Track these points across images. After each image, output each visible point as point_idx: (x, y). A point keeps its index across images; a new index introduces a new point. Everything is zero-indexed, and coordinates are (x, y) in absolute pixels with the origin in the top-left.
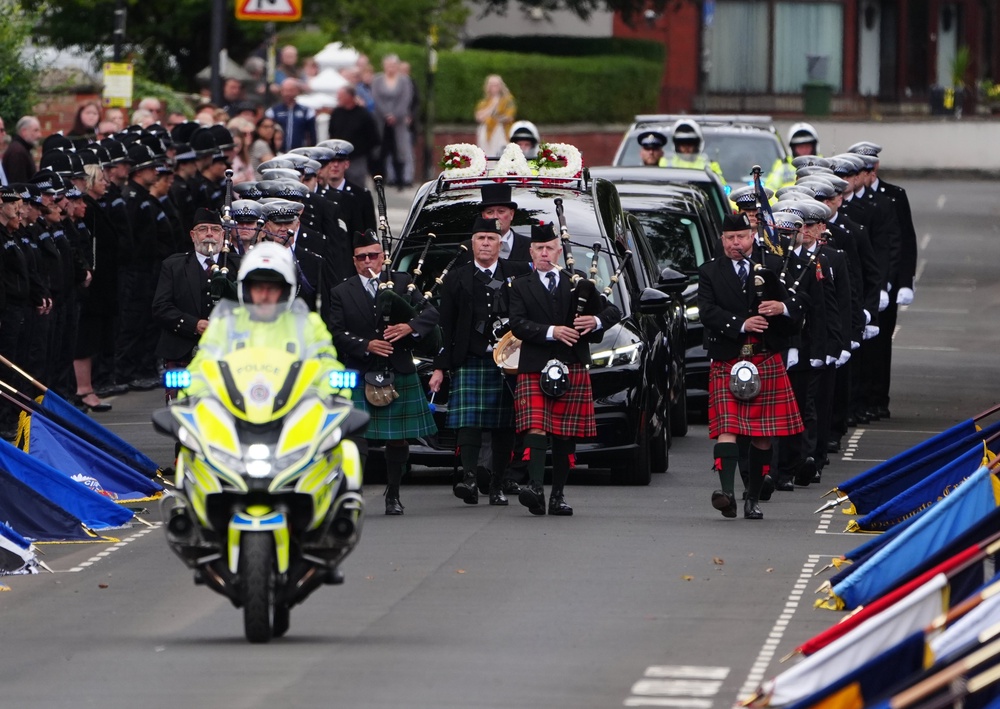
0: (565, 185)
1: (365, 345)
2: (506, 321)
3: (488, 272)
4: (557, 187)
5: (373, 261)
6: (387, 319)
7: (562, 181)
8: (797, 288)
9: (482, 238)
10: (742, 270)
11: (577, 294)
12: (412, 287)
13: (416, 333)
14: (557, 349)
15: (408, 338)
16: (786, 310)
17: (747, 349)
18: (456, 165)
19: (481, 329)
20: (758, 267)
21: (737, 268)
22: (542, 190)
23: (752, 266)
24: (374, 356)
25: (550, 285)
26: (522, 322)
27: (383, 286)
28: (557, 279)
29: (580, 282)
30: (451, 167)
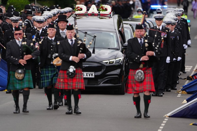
1: (18, 61)
2: (57, 54)
3: (52, 40)
4: (104, 16)
5: (20, 36)
6: (25, 53)
7: (106, 15)
8: (158, 48)
9: (50, 30)
10: (141, 42)
11: (80, 47)
12: (32, 44)
13: (33, 57)
14: (73, 63)
15: (31, 59)
16: (154, 54)
17: (141, 66)
19: (49, 56)
20: (146, 41)
21: (140, 41)
23: (144, 41)
24: (20, 64)
25: (71, 44)
26: (62, 54)
27: (23, 43)
28: (74, 42)
29: (81, 43)
30: (77, 10)
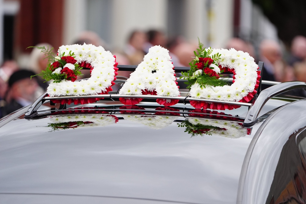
0: (227, 112)
4: (216, 116)
7: (223, 106)
18: (71, 76)
22: (192, 120)
30: (60, 78)
